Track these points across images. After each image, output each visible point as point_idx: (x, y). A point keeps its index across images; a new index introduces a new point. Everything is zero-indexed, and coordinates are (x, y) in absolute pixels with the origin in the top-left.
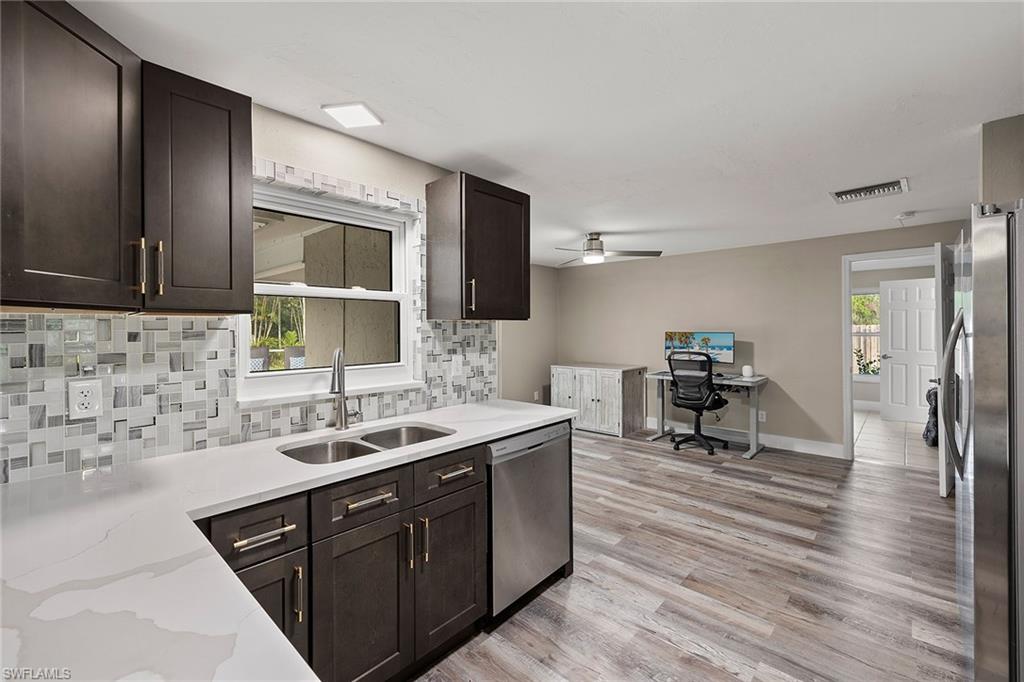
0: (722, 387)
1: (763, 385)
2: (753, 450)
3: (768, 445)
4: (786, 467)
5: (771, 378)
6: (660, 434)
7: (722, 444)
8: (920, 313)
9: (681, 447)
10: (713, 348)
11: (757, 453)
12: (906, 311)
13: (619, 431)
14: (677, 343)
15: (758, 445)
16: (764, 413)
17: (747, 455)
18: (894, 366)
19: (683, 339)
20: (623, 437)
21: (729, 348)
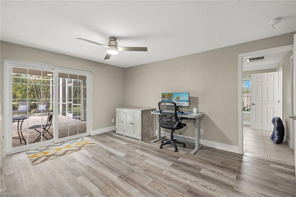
0: (182, 118)
1: (202, 117)
2: (197, 148)
3: (204, 144)
4: (210, 160)
5: (206, 114)
6: (158, 139)
7: (183, 145)
8: (267, 86)
9: (163, 147)
10: (181, 101)
11: (198, 150)
12: (262, 86)
13: (140, 137)
14: (166, 99)
15: (199, 145)
16: (203, 130)
17: (192, 152)
18: (257, 108)
19: (169, 97)
20: (142, 140)
21: (187, 101)
